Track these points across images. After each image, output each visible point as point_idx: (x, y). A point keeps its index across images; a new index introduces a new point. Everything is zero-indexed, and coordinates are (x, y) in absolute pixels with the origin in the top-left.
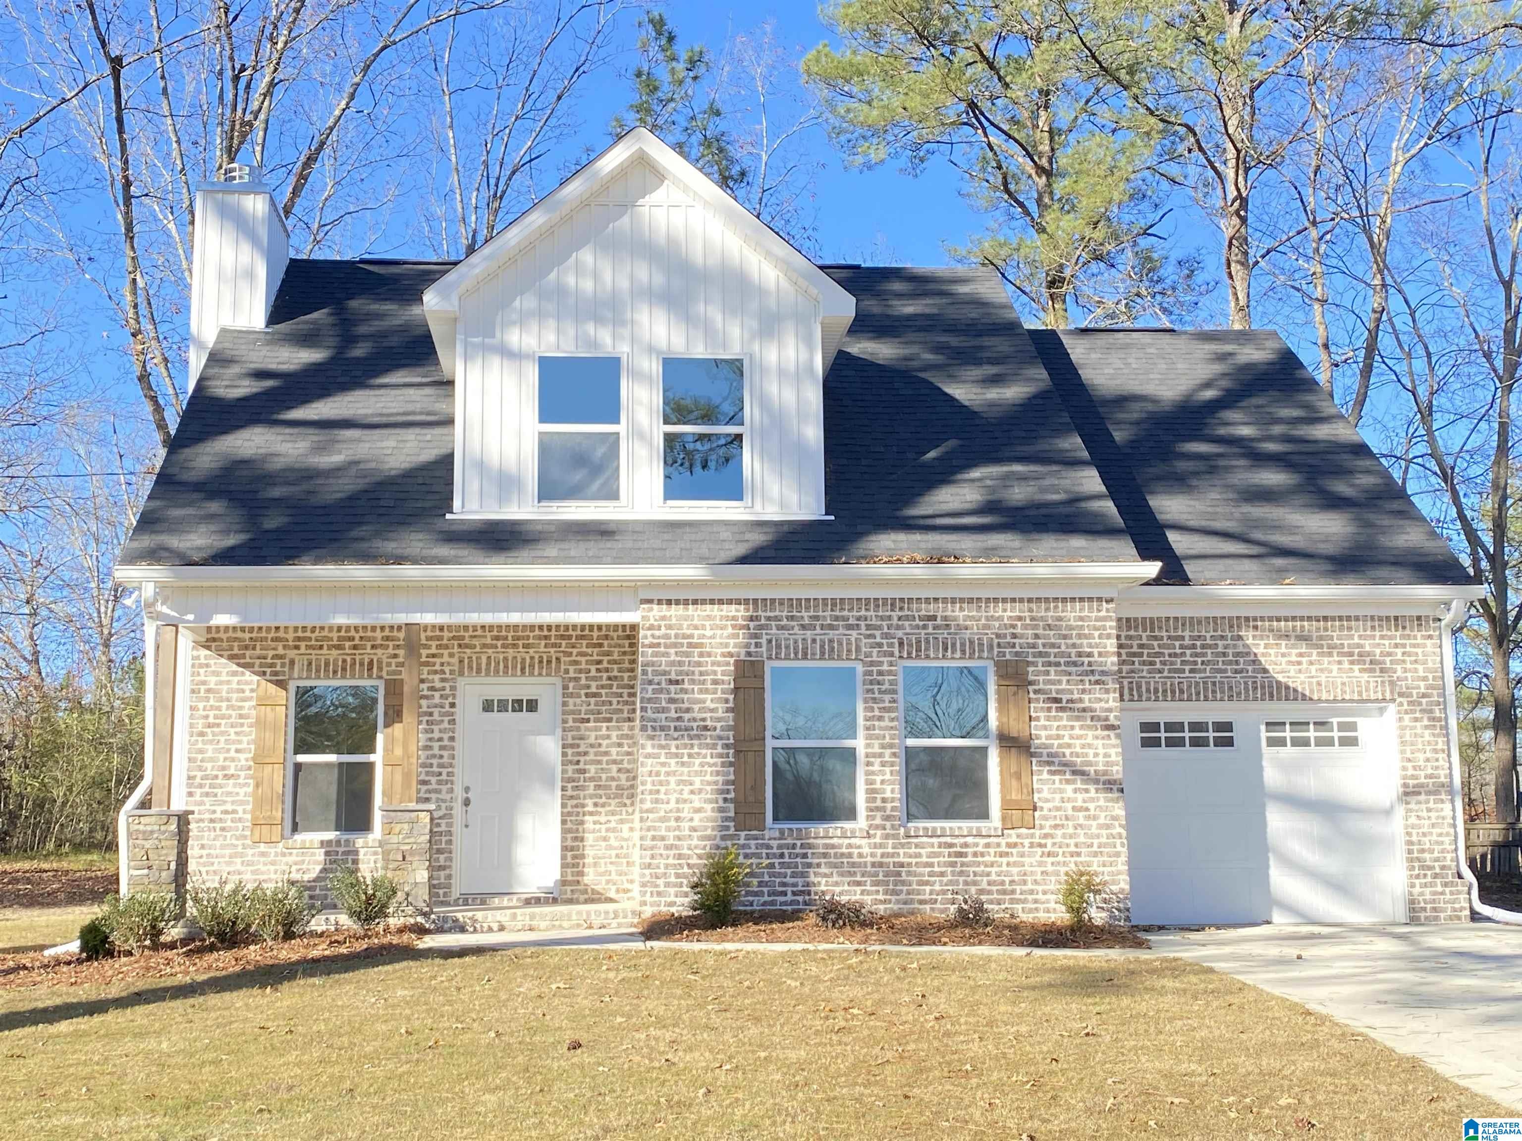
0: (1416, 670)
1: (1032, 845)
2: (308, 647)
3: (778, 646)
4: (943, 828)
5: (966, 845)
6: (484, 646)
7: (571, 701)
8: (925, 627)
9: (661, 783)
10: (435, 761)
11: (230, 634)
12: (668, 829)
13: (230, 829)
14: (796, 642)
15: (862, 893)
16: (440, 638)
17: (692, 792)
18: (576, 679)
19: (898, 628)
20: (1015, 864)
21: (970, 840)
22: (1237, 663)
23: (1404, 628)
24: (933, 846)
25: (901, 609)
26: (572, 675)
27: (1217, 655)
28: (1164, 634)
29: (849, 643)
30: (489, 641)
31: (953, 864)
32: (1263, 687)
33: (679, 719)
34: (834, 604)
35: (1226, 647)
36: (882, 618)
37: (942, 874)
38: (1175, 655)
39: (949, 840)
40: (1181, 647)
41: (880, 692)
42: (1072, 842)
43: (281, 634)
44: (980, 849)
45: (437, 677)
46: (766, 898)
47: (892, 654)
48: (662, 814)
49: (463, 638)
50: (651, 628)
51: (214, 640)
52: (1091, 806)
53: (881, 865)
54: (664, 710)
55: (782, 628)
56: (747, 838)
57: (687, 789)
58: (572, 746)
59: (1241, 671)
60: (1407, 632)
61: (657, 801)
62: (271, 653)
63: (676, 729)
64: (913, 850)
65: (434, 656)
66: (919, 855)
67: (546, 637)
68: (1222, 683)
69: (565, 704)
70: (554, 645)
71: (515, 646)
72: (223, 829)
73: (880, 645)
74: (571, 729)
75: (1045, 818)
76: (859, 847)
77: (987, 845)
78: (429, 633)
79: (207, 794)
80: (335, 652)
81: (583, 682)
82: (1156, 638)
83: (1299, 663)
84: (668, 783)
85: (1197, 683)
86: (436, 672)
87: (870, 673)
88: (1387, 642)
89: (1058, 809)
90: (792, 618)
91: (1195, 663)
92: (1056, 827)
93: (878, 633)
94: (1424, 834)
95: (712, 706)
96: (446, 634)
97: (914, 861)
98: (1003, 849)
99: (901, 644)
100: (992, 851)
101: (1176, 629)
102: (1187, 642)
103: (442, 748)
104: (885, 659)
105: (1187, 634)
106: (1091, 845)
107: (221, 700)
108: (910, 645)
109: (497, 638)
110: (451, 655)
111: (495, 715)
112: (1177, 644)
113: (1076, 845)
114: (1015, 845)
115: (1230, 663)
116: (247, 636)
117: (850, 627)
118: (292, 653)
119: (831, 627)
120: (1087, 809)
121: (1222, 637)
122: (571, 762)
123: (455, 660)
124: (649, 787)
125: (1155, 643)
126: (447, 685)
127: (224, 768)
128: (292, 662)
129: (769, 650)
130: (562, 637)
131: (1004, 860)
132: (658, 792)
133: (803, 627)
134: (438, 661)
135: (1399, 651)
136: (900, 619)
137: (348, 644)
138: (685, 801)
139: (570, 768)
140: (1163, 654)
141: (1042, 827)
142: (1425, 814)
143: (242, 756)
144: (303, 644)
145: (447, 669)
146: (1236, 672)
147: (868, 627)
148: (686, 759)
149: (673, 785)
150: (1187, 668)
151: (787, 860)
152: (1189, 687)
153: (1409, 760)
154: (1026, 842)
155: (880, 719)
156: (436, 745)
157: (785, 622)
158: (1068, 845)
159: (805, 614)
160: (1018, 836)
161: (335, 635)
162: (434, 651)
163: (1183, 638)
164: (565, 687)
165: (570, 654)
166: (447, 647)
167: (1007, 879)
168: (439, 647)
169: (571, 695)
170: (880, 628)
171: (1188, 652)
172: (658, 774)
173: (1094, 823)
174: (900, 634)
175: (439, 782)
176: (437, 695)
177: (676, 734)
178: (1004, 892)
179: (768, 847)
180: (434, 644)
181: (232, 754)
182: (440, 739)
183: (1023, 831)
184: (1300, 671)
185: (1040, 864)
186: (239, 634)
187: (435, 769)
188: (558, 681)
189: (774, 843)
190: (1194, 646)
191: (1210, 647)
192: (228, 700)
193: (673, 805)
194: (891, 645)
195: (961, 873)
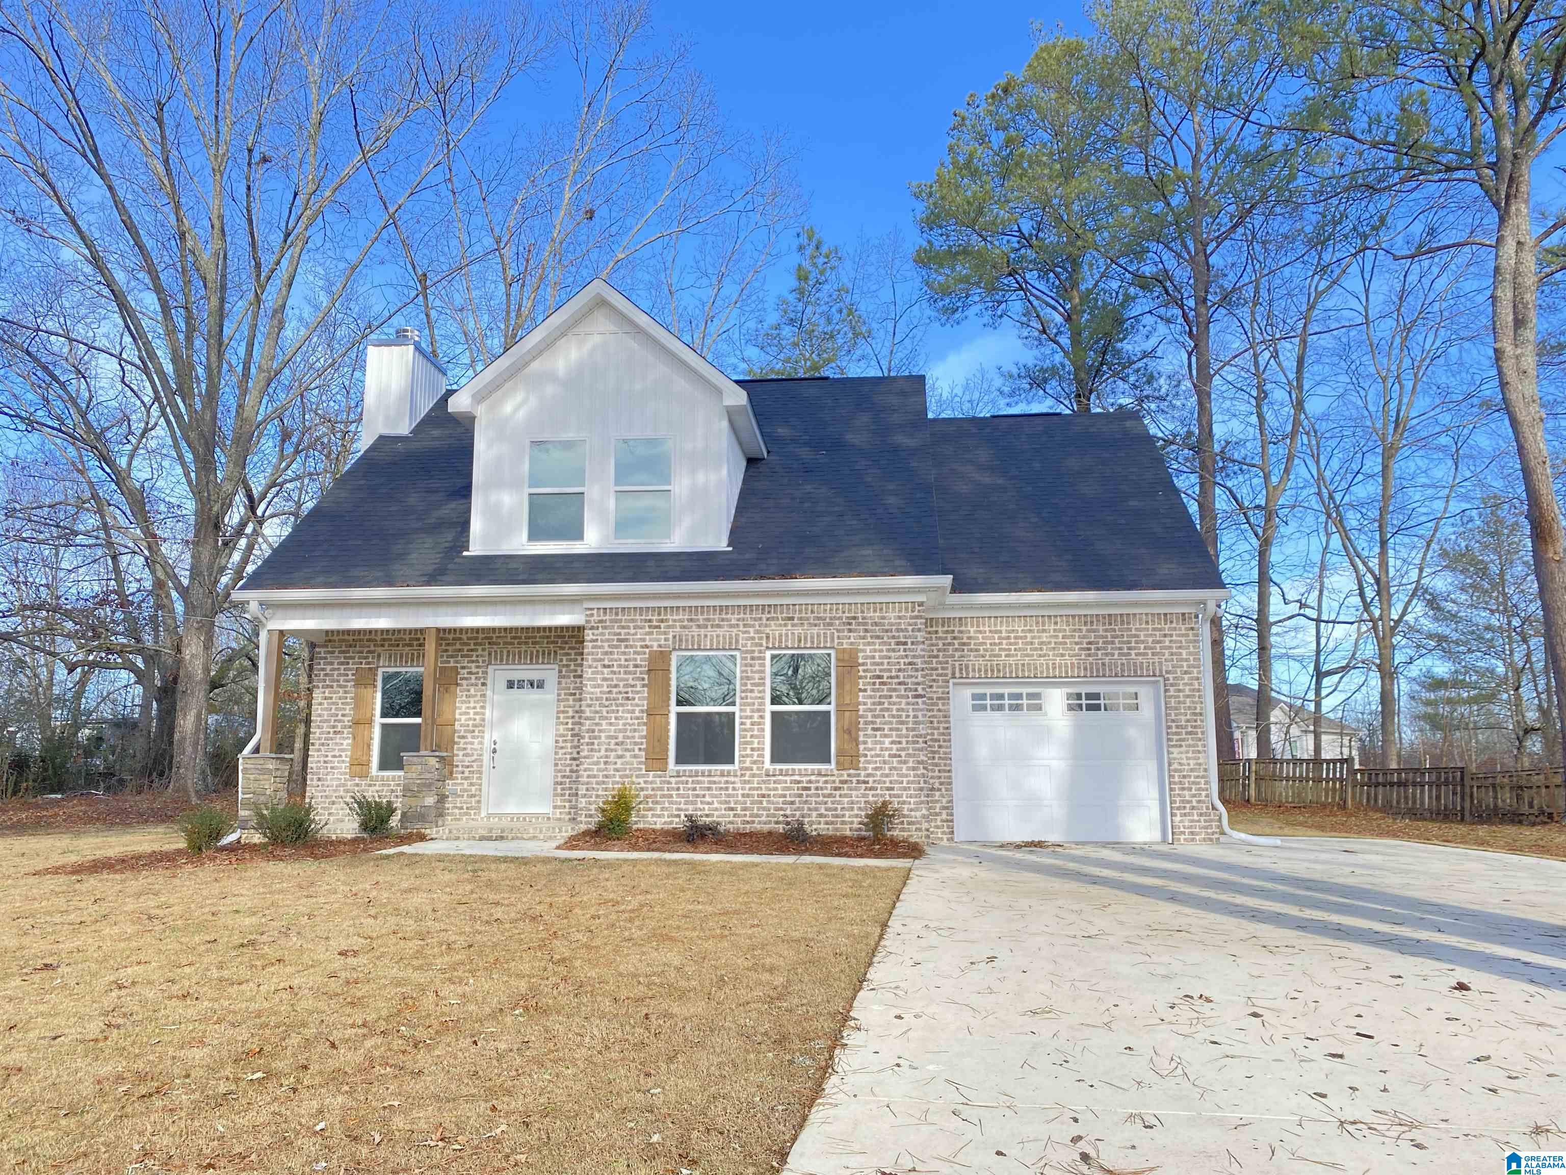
0: (1181, 654)
1: (858, 782)
2: (390, 645)
3: (681, 640)
4: (793, 770)
5: (810, 782)
6: (505, 643)
7: (563, 681)
8: (785, 625)
9: (595, 738)
10: (471, 723)
11: (341, 637)
12: (599, 770)
13: (337, 768)
14: (693, 637)
15: (735, 816)
16: (477, 638)
17: (617, 744)
18: (568, 666)
19: (766, 626)
20: (846, 796)
21: (813, 778)
22: (1041, 649)
23: (1171, 622)
24: (786, 782)
25: (769, 612)
26: (565, 662)
27: (1026, 644)
28: (987, 629)
29: (731, 638)
30: (509, 640)
31: (801, 796)
32: (1060, 667)
33: (610, 692)
34: (721, 610)
35: (1033, 638)
36: (755, 619)
37: (792, 803)
38: (995, 644)
39: (797, 778)
40: (999, 638)
41: (752, 672)
42: (887, 779)
43: (373, 637)
44: (820, 785)
45: (473, 665)
46: (666, 819)
47: (761, 645)
48: (595, 759)
49: (491, 638)
50: (592, 628)
51: (330, 641)
52: (903, 754)
53: (748, 796)
54: (599, 686)
55: (684, 627)
56: (654, 776)
57: (613, 741)
58: (563, 712)
59: (1045, 656)
60: (1174, 625)
61: (592, 750)
62: (366, 650)
63: (607, 699)
64: (772, 785)
65: (472, 650)
66: (776, 789)
67: (548, 637)
68: (1029, 664)
69: (559, 683)
70: (553, 642)
71: (526, 643)
72: (332, 768)
73: (753, 638)
74: (563, 700)
75: (869, 762)
76: (734, 783)
77: (826, 782)
78: (469, 635)
79: (323, 744)
80: (407, 648)
81: (572, 667)
82: (980, 632)
83: (1089, 649)
84: (600, 737)
85: (1010, 665)
86: (473, 662)
87: (746, 658)
88: (1157, 633)
89: (878, 756)
90: (691, 620)
91: (1010, 650)
92: (876, 769)
93: (751, 630)
94: (1184, 777)
95: (633, 683)
96: (481, 635)
97: (772, 793)
98: (837, 785)
99: (768, 638)
100: (829, 786)
101: (995, 625)
102: (1004, 635)
103: (475, 714)
104: (756, 649)
105: (1004, 628)
106: (902, 782)
107: (333, 681)
108: (774, 638)
109: (515, 638)
110: (483, 650)
111: (515, 691)
112: (996, 636)
113: (891, 782)
114: (846, 782)
115: (1036, 649)
116: (351, 638)
117: (731, 626)
118: (379, 649)
119: (719, 626)
120: (900, 756)
121: (1030, 631)
122: (562, 723)
123: (486, 653)
124: (587, 740)
125: (980, 636)
126: (480, 670)
127: (334, 727)
128: (379, 656)
129: (674, 643)
130: (559, 637)
131: (838, 793)
132: (593, 744)
133: (699, 626)
134: (474, 654)
135: (1167, 639)
136: (768, 619)
137: (415, 643)
138: (612, 750)
139: (562, 727)
140: (985, 644)
141: (865, 769)
142: (1185, 761)
143: (346, 719)
144: (386, 644)
145: (480, 660)
146: (1040, 656)
147: (745, 626)
148: (613, 720)
149: (603, 739)
150: (1003, 654)
151: (681, 792)
152: (1005, 667)
153: (1173, 721)
154: (854, 780)
155: (752, 691)
156: (472, 711)
157: (686, 623)
158: (885, 782)
159: (700, 617)
160: (849, 775)
161: (407, 637)
162: (472, 647)
163: (1001, 632)
164: (560, 671)
165: (563, 649)
166: (481, 644)
167: (839, 807)
168: (475, 644)
169: (564, 677)
170: (753, 626)
171: (1004, 642)
172: (593, 731)
173: (904, 766)
174: (768, 630)
175: (473, 737)
176: (473, 677)
177: (607, 703)
178: (837, 816)
179: (669, 783)
180: (472, 642)
181: (340, 717)
182: (475, 708)
183: (852, 771)
184: (1089, 655)
185: (864, 796)
186: (346, 637)
187: (471, 728)
188: (556, 667)
189: (673, 780)
190: (1009, 638)
191: (1021, 638)
192: (338, 681)
193: (603, 753)
194: (760, 639)
195: (806, 802)
